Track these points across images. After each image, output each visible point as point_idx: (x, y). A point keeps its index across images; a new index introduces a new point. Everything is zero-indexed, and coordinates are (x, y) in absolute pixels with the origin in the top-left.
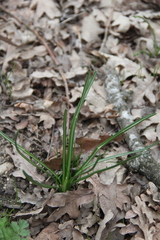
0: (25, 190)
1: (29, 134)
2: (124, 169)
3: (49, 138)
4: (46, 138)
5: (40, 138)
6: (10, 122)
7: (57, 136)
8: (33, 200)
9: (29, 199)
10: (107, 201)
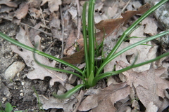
0: (45, 93)
1: (34, 21)
2: (156, 47)
3: (58, 22)
4: (55, 23)
5: (47, 24)
6: (8, 10)
7: (67, 18)
8: (58, 104)
9: (54, 104)
10: (146, 92)
